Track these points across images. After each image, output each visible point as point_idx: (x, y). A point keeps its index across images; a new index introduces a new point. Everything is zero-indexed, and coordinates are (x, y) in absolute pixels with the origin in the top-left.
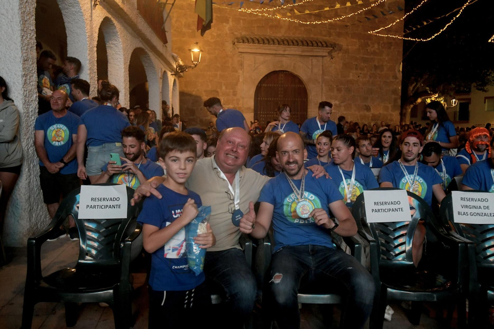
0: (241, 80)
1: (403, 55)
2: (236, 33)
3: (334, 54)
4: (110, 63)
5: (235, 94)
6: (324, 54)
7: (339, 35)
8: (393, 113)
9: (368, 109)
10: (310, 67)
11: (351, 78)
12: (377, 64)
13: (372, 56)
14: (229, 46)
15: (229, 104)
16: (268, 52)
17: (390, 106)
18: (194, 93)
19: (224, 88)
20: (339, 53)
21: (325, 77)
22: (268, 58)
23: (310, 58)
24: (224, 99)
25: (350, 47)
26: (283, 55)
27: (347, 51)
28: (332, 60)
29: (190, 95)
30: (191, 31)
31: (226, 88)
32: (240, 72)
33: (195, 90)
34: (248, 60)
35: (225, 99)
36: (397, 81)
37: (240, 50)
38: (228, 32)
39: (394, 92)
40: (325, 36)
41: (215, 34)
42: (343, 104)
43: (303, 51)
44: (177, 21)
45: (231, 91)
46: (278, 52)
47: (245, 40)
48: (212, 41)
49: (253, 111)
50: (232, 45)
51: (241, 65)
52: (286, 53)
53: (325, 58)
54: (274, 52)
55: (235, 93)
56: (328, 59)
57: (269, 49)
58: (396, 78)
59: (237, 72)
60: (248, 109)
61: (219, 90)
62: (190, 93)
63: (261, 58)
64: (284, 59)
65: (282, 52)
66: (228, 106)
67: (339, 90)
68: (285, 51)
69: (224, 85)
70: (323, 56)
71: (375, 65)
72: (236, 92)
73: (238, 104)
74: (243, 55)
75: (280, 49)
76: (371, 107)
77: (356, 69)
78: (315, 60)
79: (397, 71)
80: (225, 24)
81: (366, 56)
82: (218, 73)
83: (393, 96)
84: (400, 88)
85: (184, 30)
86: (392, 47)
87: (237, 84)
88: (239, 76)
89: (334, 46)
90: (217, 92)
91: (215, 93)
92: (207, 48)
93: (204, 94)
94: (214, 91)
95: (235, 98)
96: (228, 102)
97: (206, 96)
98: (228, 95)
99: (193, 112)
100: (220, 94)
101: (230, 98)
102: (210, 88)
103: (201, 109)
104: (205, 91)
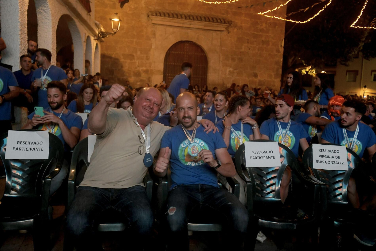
0: (153, 47)
1: (285, 33)
2: (150, 7)
3: (230, 29)
4: (39, 26)
5: (148, 59)
6: (222, 29)
7: (235, 14)
8: (275, 80)
9: (256, 76)
10: (211, 39)
11: (243, 50)
12: (264, 40)
13: (261, 33)
14: (144, 19)
15: (142, 67)
16: (176, 25)
17: (273, 74)
18: (113, 56)
19: (139, 53)
20: (234, 29)
21: (223, 48)
22: (176, 30)
23: (212, 32)
24: (138, 62)
25: (243, 25)
26: (189, 28)
27: (241, 28)
28: (228, 34)
29: (110, 57)
30: (112, 3)
31: (141, 53)
32: (153, 40)
33: (115, 53)
34: (159, 30)
35: (140, 62)
36: (279, 54)
37: (154, 22)
38: (144, 6)
39: (277, 63)
40: (224, 14)
41: (133, 7)
42: (235, 71)
43: (205, 26)
46: (185, 26)
47: (158, 14)
48: (130, 12)
49: (163, 73)
50: (146, 17)
51: (154, 34)
52: (191, 26)
53: (223, 32)
54: (181, 25)
56: (225, 33)
57: (177, 23)
58: (278, 51)
59: (150, 40)
60: (159, 71)
61: (134, 54)
63: (171, 29)
64: (189, 31)
65: (188, 26)
66: (141, 68)
67: (233, 59)
68: (190, 25)
69: (139, 50)
70: (221, 31)
71: (263, 41)
73: (150, 67)
74: (156, 26)
75: (187, 23)
76: (258, 75)
77: (248, 42)
78: (214, 34)
79: (279, 46)
81: (256, 33)
82: (135, 40)
83: (276, 67)
84: (282, 60)
85: (107, 2)
86: (277, 27)
87: (150, 50)
88: (152, 44)
89: (230, 23)
90: (133, 56)
91: (131, 57)
92: (125, 18)
93: (122, 57)
94: (131, 55)
95: (148, 61)
96: (141, 65)
97: (124, 58)
98: (142, 59)
99: (112, 72)
100: (136, 58)
101: (144, 62)
102: (127, 52)
103: (119, 70)
104: (123, 55)
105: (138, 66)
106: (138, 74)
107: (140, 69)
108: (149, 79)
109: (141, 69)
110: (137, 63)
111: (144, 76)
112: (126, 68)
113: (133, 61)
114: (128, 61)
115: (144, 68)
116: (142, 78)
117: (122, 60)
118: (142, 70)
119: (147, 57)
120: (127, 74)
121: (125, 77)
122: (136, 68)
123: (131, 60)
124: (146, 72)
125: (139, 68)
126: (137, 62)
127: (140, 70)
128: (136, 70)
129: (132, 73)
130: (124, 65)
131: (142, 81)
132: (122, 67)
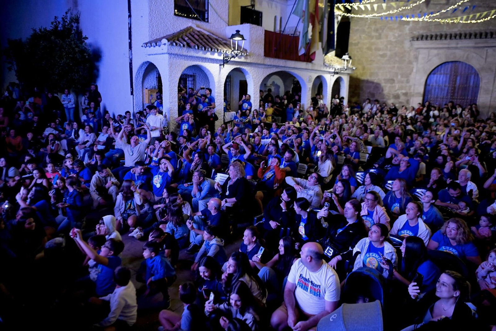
0: (415, 70)
2: (415, 32)
5: (408, 82)
10: (484, 57)
14: (407, 44)
16: (441, 46)
18: (375, 81)
19: (399, 77)
22: (441, 51)
23: (486, 49)
26: (456, 48)
29: (373, 83)
30: (378, 34)
31: (401, 77)
32: (415, 64)
34: (422, 54)
35: (400, 86)
43: (476, 43)
44: (368, 28)
45: (405, 79)
46: (450, 46)
47: (422, 38)
48: (394, 40)
50: (410, 42)
51: (416, 58)
54: (446, 46)
57: (442, 44)
59: (412, 64)
60: (418, 93)
61: (395, 79)
63: (435, 52)
64: (457, 51)
65: (454, 45)
68: (458, 44)
69: (400, 74)
72: (409, 80)
73: (410, 89)
74: (418, 50)
75: (453, 43)
78: (490, 51)
80: (406, 26)
82: (396, 65)
85: (374, 34)
87: (410, 74)
88: (413, 67)
91: (392, 81)
92: (389, 46)
93: (383, 82)
94: (391, 79)
95: (408, 85)
96: (401, 88)
97: (385, 83)
98: (402, 82)
99: (373, 95)
100: (396, 82)
101: (404, 85)
102: (388, 77)
103: (380, 93)
104: (385, 80)
105: (398, 90)
106: (397, 97)
107: (400, 92)
108: (408, 102)
111: (403, 99)
112: (386, 92)
113: (393, 85)
114: (389, 85)
115: (404, 91)
116: (400, 100)
117: (383, 84)
118: (402, 93)
119: (407, 80)
120: (387, 97)
121: (385, 100)
122: (396, 91)
123: (391, 84)
124: (406, 94)
126: (397, 86)
128: (396, 93)
129: (391, 96)
130: (384, 89)
131: (400, 103)
132: (382, 90)
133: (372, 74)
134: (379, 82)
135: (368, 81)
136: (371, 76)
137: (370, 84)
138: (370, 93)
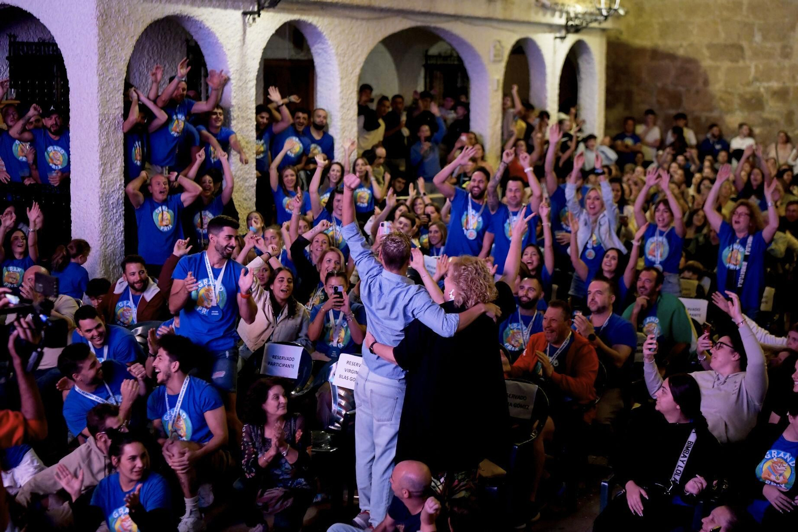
5: (786, 55)
15: (769, 79)
18: (681, 52)
19: (758, 38)
24: (756, 67)
29: (672, 57)
31: (765, 38)
33: (685, 44)
35: (761, 67)
45: (778, 45)
55: (788, 50)
61: (745, 44)
62: (671, 52)
66: (766, 84)
69: (760, 30)
72: (791, 48)
73: (794, 79)
90: (741, 48)
91: (734, 51)
93: (706, 53)
94: (733, 46)
95: (787, 63)
96: (766, 75)
97: (712, 58)
98: (769, 55)
99: (676, 99)
100: (748, 53)
101: (774, 64)
102: (722, 38)
103: (697, 92)
104: (710, 47)
105: (756, 79)
106: (754, 103)
107: (762, 87)
108: (790, 118)
109: (764, 87)
110: (753, 70)
111: (773, 109)
112: (717, 87)
113: (741, 63)
114: (726, 64)
115: (775, 85)
116: (766, 115)
117: (706, 63)
118: (767, 89)
119: (784, 47)
120: (722, 104)
121: (715, 114)
122: (749, 84)
123: (732, 61)
124: (782, 94)
125: (758, 84)
126: (752, 66)
127: (762, 90)
128: (750, 89)
129: (736, 101)
130: (711, 77)
131: (767, 123)
132: (706, 83)
133: (666, 29)
134: (691, 54)
135: (656, 54)
136: (663, 34)
137: (666, 63)
138: (663, 90)
